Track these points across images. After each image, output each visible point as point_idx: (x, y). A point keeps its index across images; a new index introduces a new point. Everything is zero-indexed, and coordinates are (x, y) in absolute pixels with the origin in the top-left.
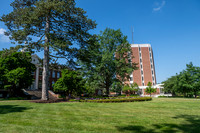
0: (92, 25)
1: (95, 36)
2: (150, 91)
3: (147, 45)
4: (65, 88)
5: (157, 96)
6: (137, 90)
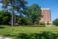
0: (27, 3)
2: (48, 24)
4: (21, 22)
6: (44, 24)
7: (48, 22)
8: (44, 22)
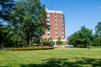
2: (59, 43)
5: (64, 46)
6: (51, 42)
7: (59, 38)
8: (51, 39)
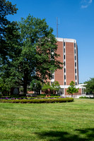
1: (14, 24)
3: (72, 41)
5: (78, 97)
6: (58, 90)
8: (57, 83)
